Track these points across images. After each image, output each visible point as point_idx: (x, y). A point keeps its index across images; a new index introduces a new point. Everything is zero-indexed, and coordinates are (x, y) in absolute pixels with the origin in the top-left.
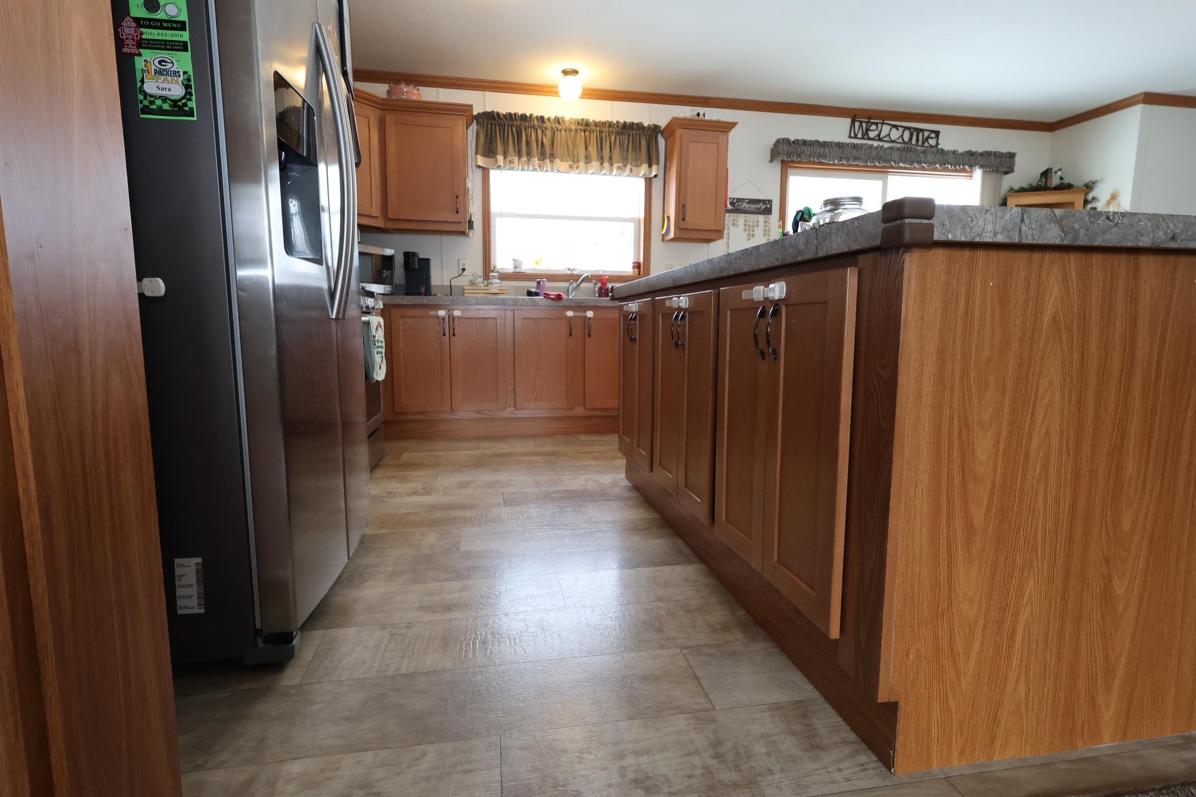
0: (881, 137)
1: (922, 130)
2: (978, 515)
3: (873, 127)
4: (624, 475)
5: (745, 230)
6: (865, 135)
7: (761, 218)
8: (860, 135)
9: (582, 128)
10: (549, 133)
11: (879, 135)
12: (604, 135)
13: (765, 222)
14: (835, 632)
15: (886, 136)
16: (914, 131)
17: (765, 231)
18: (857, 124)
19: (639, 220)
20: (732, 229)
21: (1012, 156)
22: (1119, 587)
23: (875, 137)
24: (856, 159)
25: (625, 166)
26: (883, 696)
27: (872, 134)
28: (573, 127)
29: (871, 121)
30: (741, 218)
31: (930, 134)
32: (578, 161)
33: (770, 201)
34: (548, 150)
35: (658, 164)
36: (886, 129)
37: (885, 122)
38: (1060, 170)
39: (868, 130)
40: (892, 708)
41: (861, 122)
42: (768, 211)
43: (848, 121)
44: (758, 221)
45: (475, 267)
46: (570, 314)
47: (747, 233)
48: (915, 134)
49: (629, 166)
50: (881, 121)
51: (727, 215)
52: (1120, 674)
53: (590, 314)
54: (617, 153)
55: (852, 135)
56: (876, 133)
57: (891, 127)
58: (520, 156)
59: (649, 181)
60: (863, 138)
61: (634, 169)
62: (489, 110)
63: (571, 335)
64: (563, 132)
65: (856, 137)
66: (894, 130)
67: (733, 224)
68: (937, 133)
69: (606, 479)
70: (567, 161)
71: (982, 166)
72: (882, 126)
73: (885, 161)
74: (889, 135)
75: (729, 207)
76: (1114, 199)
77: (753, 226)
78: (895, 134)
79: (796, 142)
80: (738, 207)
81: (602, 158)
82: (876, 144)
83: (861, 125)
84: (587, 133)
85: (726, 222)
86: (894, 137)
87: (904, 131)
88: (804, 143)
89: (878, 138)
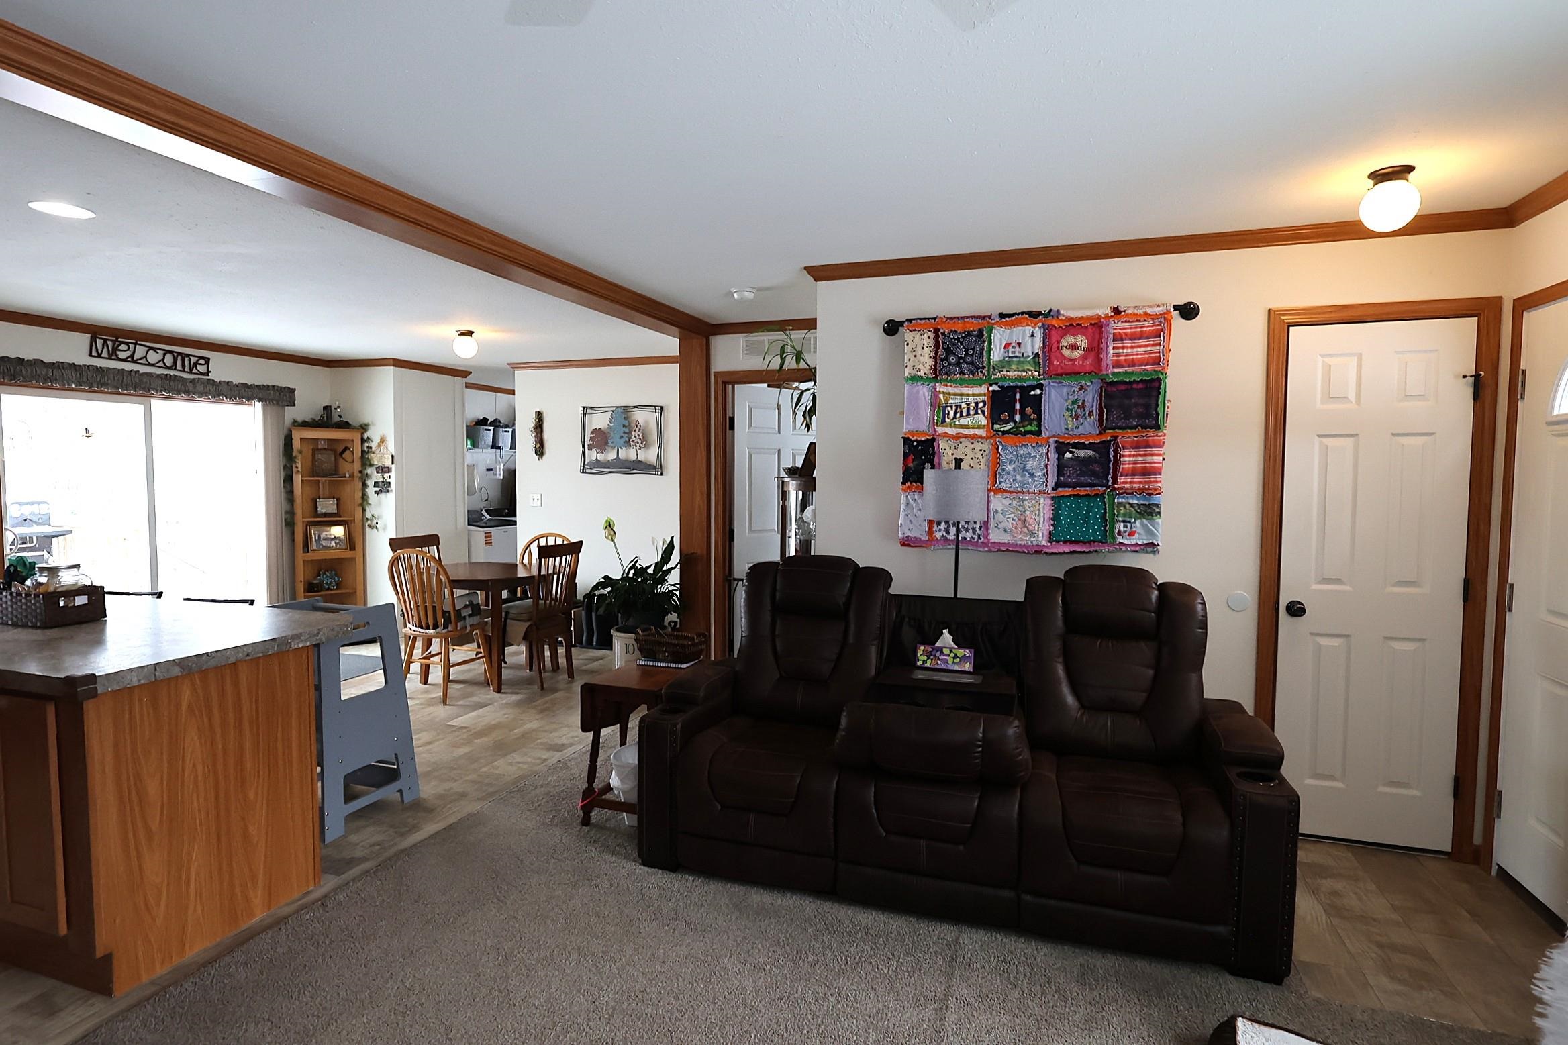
0: (135, 359)
1: (188, 356)
2: (155, 826)
3: (123, 347)
6: (112, 355)
8: (105, 354)
11: (132, 356)
14: (63, 929)
15: (141, 359)
16: (177, 356)
18: (99, 342)
21: (290, 390)
22: (253, 830)
23: (127, 358)
24: (103, 385)
26: (99, 953)
27: (122, 355)
29: (120, 340)
31: (198, 360)
36: (140, 352)
37: (139, 342)
38: (339, 407)
39: (115, 349)
40: (108, 958)
41: (105, 341)
43: (86, 338)
48: (179, 358)
50: (134, 341)
52: (261, 877)
55: (94, 353)
56: (128, 353)
57: (146, 349)
60: (110, 358)
65: (99, 356)
66: (151, 352)
68: (207, 360)
71: (261, 400)
72: (135, 347)
73: (144, 389)
74: (146, 357)
76: (383, 442)
78: (153, 357)
79: (7, 360)
82: (128, 367)
83: (105, 342)
86: (153, 361)
87: (164, 355)
88: (20, 361)
89: (132, 359)
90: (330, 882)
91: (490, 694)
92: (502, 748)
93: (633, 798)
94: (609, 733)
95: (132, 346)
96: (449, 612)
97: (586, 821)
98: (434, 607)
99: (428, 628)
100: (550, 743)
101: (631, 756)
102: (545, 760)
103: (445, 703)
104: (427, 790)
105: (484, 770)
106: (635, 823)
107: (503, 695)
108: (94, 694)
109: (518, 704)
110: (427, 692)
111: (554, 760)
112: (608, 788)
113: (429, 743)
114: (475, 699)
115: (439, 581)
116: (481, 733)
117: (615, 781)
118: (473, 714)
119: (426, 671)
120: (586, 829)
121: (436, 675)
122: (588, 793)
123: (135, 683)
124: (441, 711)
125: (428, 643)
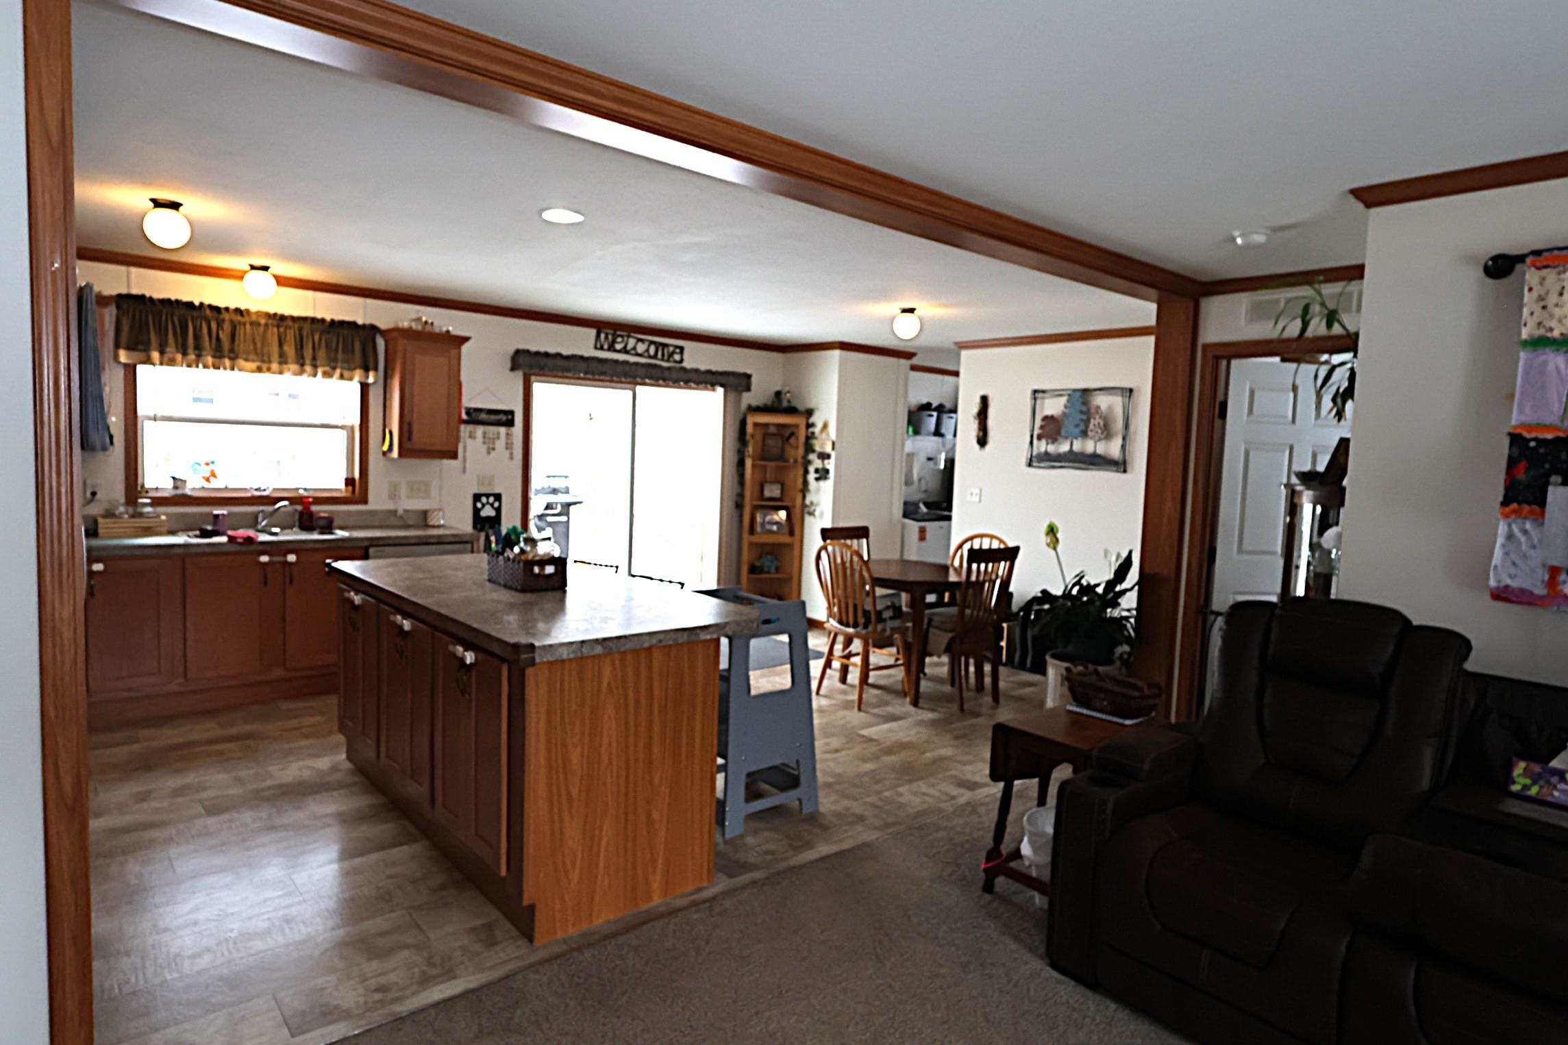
0: (627, 350)
1: (667, 345)
3: (619, 339)
4: (344, 756)
5: (484, 443)
6: (611, 348)
7: (503, 430)
8: (606, 347)
9: (275, 322)
10: (227, 326)
11: (625, 347)
12: (305, 333)
13: (507, 434)
14: (503, 872)
15: (632, 349)
16: (659, 346)
17: (507, 444)
19: (352, 428)
20: (469, 442)
21: (749, 377)
22: (656, 815)
23: (622, 349)
24: (602, 373)
25: (334, 369)
26: (526, 902)
27: (618, 347)
28: (263, 321)
29: (617, 333)
30: (480, 430)
31: (675, 349)
32: (270, 362)
33: (512, 413)
34: (226, 345)
35: (376, 369)
36: (631, 343)
37: (632, 334)
38: (789, 392)
39: (614, 342)
40: (532, 908)
41: (607, 334)
42: (510, 423)
43: (593, 332)
44: (499, 434)
45: (113, 489)
46: (264, 559)
47: (485, 446)
48: (660, 348)
49: (338, 372)
50: (628, 334)
51: (463, 427)
52: (660, 861)
53: (292, 558)
54: (322, 353)
55: (598, 346)
56: (623, 345)
57: (636, 340)
58: (185, 354)
59: (365, 387)
60: (609, 350)
61: (346, 373)
62: (135, 291)
63: (265, 583)
64: (248, 327)
65: (602, 348)
66: (640, 343)
67: (470, 437)
68: (682, 349)
69: (324, 763)
70: (253, 361)
71: (722, 385)
72: (628, 339)
73: (632, 377)
74: (635, 348)
75: (464, 416)
76: (825, 427)
77: (494, 439)
78: (641, 348)
79: (537, 353)
80: (476, 417)
81: (302, 357)
82: (622, 357)
83: (606, 337)
84: (282, 329)
85: (462, 434)
86: (639, 351)
87: (649, 346)
88: (547, 355)
89: (625, 351)
90: (722, 884)
91: (904, 706)
92: (909, 773)
93: (1046, 875)
94: (1026, 786)
95: (625, 338)
96: (869, 612)
97: (988, 887)
98: (855, 607)
99: (848, 625)
100: (961, 776)
101: (1047, 822)
102: (953, 798)
103: (859, 709)
104: (827, 803)
105: (887, 794)
106: (1046, 906)
107: (920, 711)
108: (532, 663)
109: (933, 723)
110: (844, 692)
111: (962, 801)
112: (1017, 854)
113: (837, 751)
114: (890, 709)
115: (861, 576)
116: (890, 751)
117: (1026, 849)
118: (886, 726)
119: (845, 670)
120: (987, 897)
121: (854, 677)
122: (993, 854)
123: (565, 657)
124: (855, 717)
125: (848, 642)
